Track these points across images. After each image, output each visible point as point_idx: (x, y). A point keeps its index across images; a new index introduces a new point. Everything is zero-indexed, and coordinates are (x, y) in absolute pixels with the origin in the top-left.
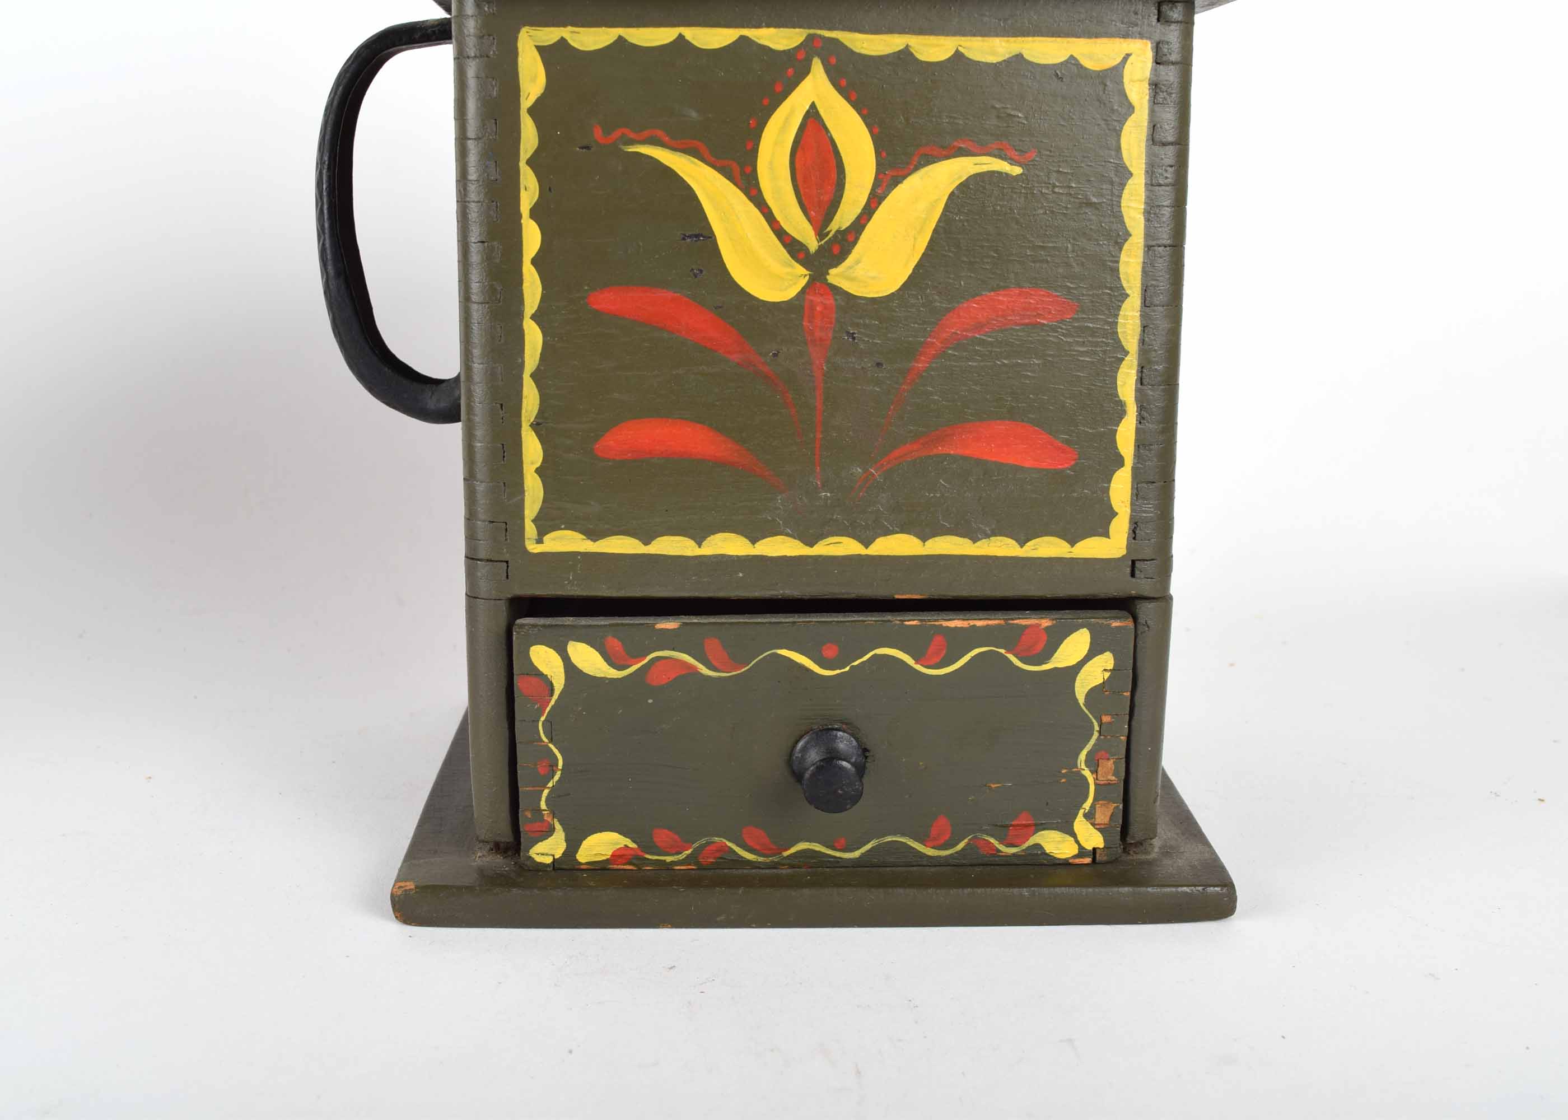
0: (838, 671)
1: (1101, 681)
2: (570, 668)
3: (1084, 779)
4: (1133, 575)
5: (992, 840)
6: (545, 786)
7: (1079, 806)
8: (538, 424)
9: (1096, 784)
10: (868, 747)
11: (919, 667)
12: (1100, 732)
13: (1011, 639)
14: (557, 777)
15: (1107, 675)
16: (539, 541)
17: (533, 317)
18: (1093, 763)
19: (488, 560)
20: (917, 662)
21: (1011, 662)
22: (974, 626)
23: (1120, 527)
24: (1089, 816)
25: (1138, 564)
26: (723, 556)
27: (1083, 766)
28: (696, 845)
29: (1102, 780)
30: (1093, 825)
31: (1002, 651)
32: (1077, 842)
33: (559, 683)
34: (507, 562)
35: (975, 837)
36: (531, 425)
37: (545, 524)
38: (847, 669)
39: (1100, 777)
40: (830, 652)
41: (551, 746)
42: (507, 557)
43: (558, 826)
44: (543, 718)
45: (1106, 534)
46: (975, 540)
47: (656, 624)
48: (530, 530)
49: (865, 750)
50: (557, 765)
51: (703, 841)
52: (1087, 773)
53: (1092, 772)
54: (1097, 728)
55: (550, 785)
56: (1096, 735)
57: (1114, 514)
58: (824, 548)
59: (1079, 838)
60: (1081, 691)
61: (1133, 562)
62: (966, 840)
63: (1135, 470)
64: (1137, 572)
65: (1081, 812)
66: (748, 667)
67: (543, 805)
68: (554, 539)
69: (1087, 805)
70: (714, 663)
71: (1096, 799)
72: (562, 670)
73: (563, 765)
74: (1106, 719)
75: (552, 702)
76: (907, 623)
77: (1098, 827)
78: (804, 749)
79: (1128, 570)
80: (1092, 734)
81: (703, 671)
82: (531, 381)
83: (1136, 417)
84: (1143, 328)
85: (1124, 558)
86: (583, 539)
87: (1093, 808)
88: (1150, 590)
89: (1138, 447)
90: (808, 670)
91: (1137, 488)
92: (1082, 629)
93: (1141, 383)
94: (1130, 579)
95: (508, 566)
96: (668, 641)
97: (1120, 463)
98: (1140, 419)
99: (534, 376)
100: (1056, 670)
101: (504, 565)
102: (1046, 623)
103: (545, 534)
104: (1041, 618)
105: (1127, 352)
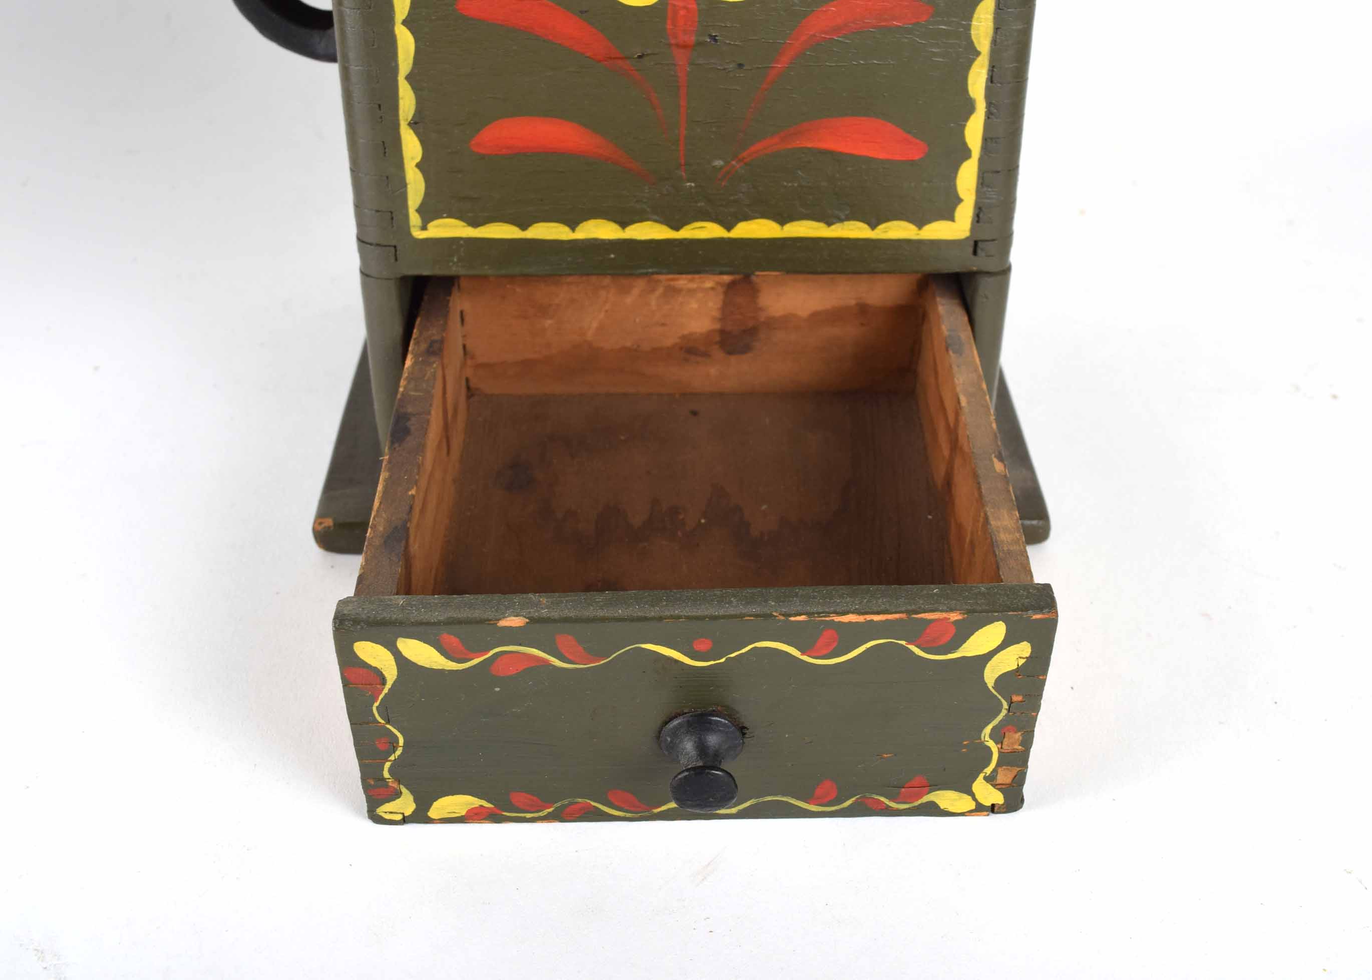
0: (712, 663)
1: (1015, 667)
2: (401, 661)
3: (989, 749)
4: (975, 253)
5: (882, 799)
6: (386, 760)
7: (981, 771)
8: (416, 123)
9: (1000, 753)
10: (746, 724)
11: (805, 658)
12: (1009, 710)
13: (916, 632)
14: (399, 752)
15: (1022, 662)
16: (424, 228)
17: (405, 23)
18: (997, 736)
19: (378, 245)
20: (803, 653)
21: (912, 653)
22: (872, 620)
23: (965, 213)
24: (990, 779)
25: (980, 245)
26: (596, 240)
27: (987, 738)
28: (558, 804)
29: (1007, 747)
30: (994, 786)
31: (903, 643)
32: (974, 798)
33: (391, 673)
34: (395, 247)
35: (864, 797)
36: (410, 124)
37: (428, 213)
38: (723, 660)
39: (1005, 747)
40: (702, 645)
41: (388, 726)
42: (393, 243)
43: (404, 790)
44: (376, 704)
45: (951, 218)
46: (829, 224)
47: (499, 620)
48: (415, 219)
49: (743, 728)
50: (398, 743)
51: (566, 802)
52: (991, 744)
53: (996, 743)
54: (1005, 705)
55: (392, 758)
56: (1004, 712)
57: (960, 200)
58: (689, 232)
59: (977, 797)
60: (991, 675)
61: (976, 243)
62: (854, 799)
63: (981, 161)
64: (979, 251)
65: (982, 776)
66: (608, 660)
67: (386, 774)
68: (437, 226)
69: (988, 770)
70: (570, 657)
71: (999, 764)
72: (394, 663)
73: (404, 743)
74: (1016, 698)
75: (386, 691)
76: (792, 619)
77: (999, 787)
78: (675, 733)
79: (971, 250)
80: (1000, 711)
81: (557, 663)
82: (406, 82)
83: (986, 112)
84: (997, 29)
85: (967, 239)
86: (464, 226)
87: (995, 771)
88: (990, 265)
89: (986, 140)
90: (676, 661)
91: (983, 178)
92: (998, 619)
93: (992, 82)
94: (972, 257)
95: (396, 251)
96: (512, 636)
97: (966, 154)
98: (989, 115)
99: (408, 78)
100: (964, 658)
101: (393, 249)
102: (955, 616)
103: (429, 222)
104: (951, 610)
105: (978, 54)
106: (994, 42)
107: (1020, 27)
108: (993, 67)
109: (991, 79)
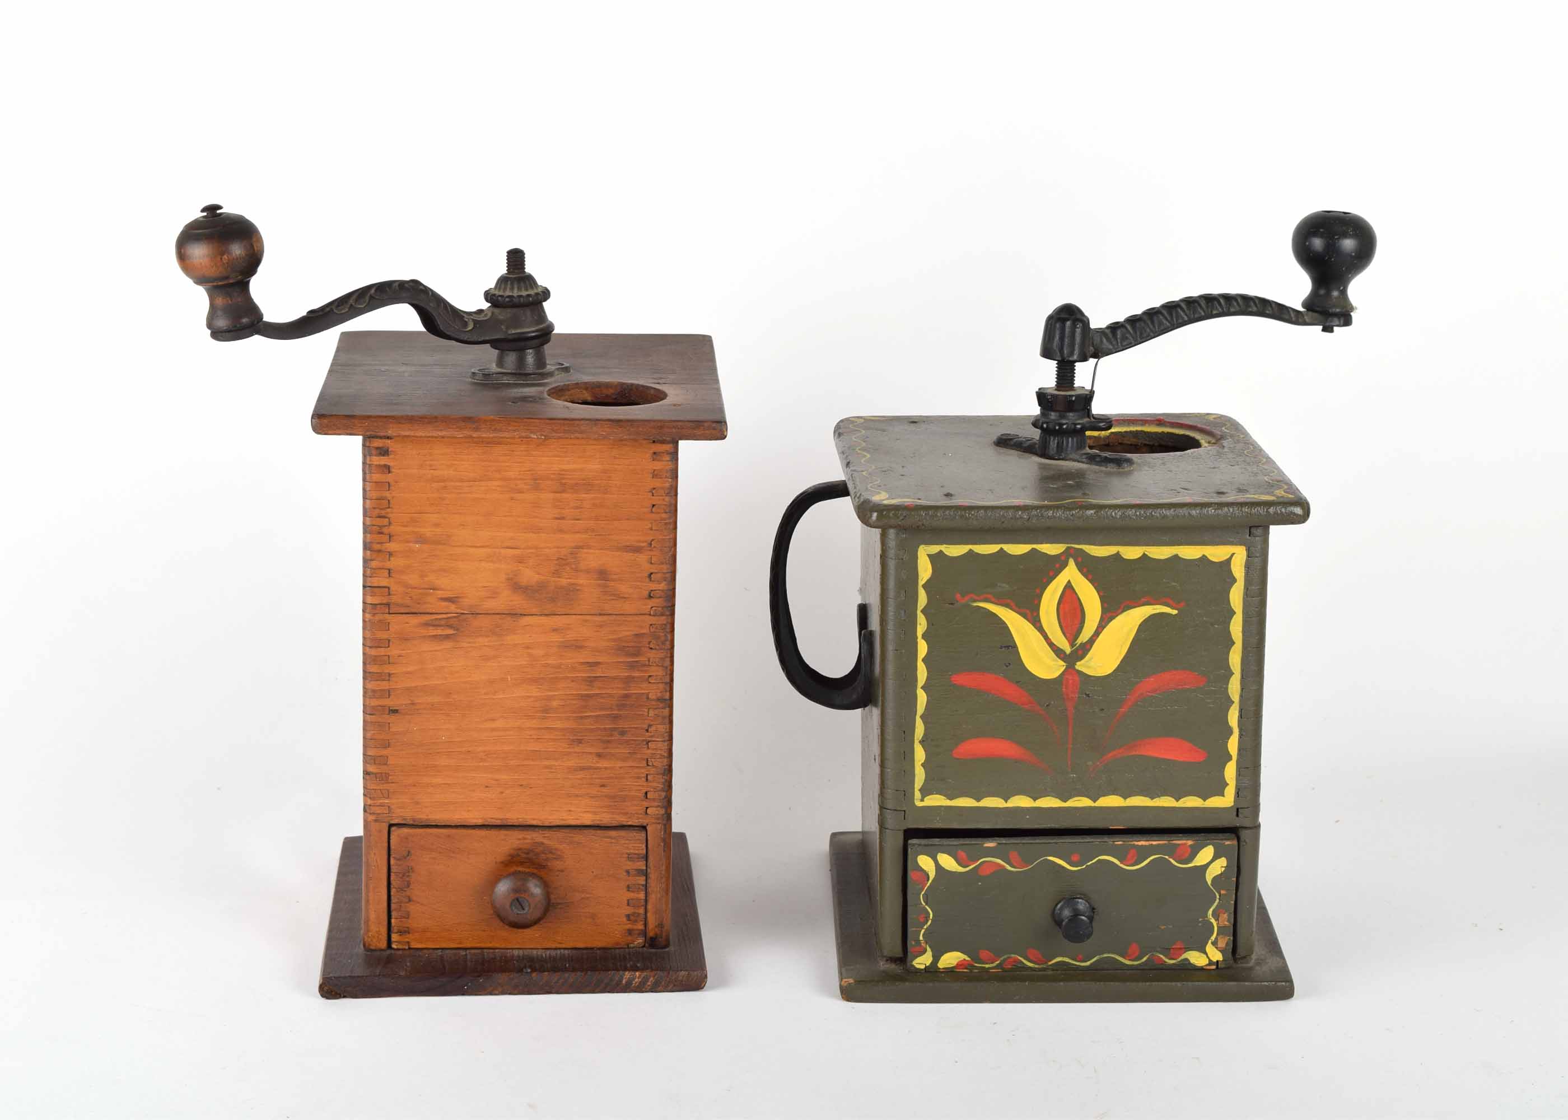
0: (1079, 868)
1: (1220, 872)
2: (938, 867)
3: (1211, 924)
4: (1237, 815)
5: (1162, 956)
6: (922, 928)
7: (1209, 938)
8: (923, 741)
9: (1218, 927)
10: (1095, 907)
11: (1122, 866)
12: (1220, 899)
13: (1171, 851)
14: (929, 923)
15: (1223, 869)
16: (922, 800)
17: (923, 687)
18: (1216, 915)
19: (895, 811)
20: (1121, 863)
21: (1171, 862)
22: (1152, 844)
23: (1230, 791)
24: (1214, 944)
25: (1240, 810)
26: (1018, 807)
27: (1211, 917)
28: (1002, 959)
29: (1221, 924)
30: (1217, 948)
31: (1167, 857)
32: (1208, 957)
33: (932, 875)
34: (905, 811)
35: (1152, 956)
36: (920, 742)
37: (925, 792)
38: (1084, 867)
40: (1075, 858)
41: (927, 906)
42: (904, 809)
43: (928, 949)
44: (923, 893)
45: (1223, 794)
46: (1152, 798)
47: (984, 844)
48: (917, 795)
49: (1093, 909)
50: (929, 917)
51: (1005, 957)
52: (1213, 920)
53: (1216, 920)
54: (1218, 897)
55: (925, 927)
56: (1217, 901)
57: (1227, 784)
58: (1072, 803)
59: (1209, 955)
60: (1209, 877)
61: (1238, 809)
62: (1147, 956)
63: (1238, 761)
64: (1240, 815)
65: (1210, 941)
66: (1032, 866)
67: (921, 938)
68: (930, 799)
69: (1213, 938)
70: (1015, 864)
71: (1218, 934)
72: (934, 868)
73: (933, 917)
74: (1222, 892)
75: (928, 884)
76: (1116, 843)
77: (1219, 949)
78: (1061, 908)
79: (1235, 813)
80: (1215, 900)
81: (1009, 868)
82: (920, 719)
83: (1239, 735)
84: (1242, 689)
85: (1232, 806)
86: (945, 799)
87: (1216, 938)
88: (1247, 823)
89: (1240, 750)
90: (1063, 867)
91: (1239, 771)
92: (1209, 845)
93: (1241, 718)
94: (1237, 818)
95: (905, 813)
96: (990, 852)
97: (1230, 758)
98: (1241, 736)
99: (922, 717)
100: (1196, 867)
101: (903, 812)
102: (1190, 843)
103: (925, 796)
104: (1188, 840)
105: (1233, 702)
106: (1241, 696)
107: (1255, 688)
108: (1241, 710)
109: (1241, 716)
